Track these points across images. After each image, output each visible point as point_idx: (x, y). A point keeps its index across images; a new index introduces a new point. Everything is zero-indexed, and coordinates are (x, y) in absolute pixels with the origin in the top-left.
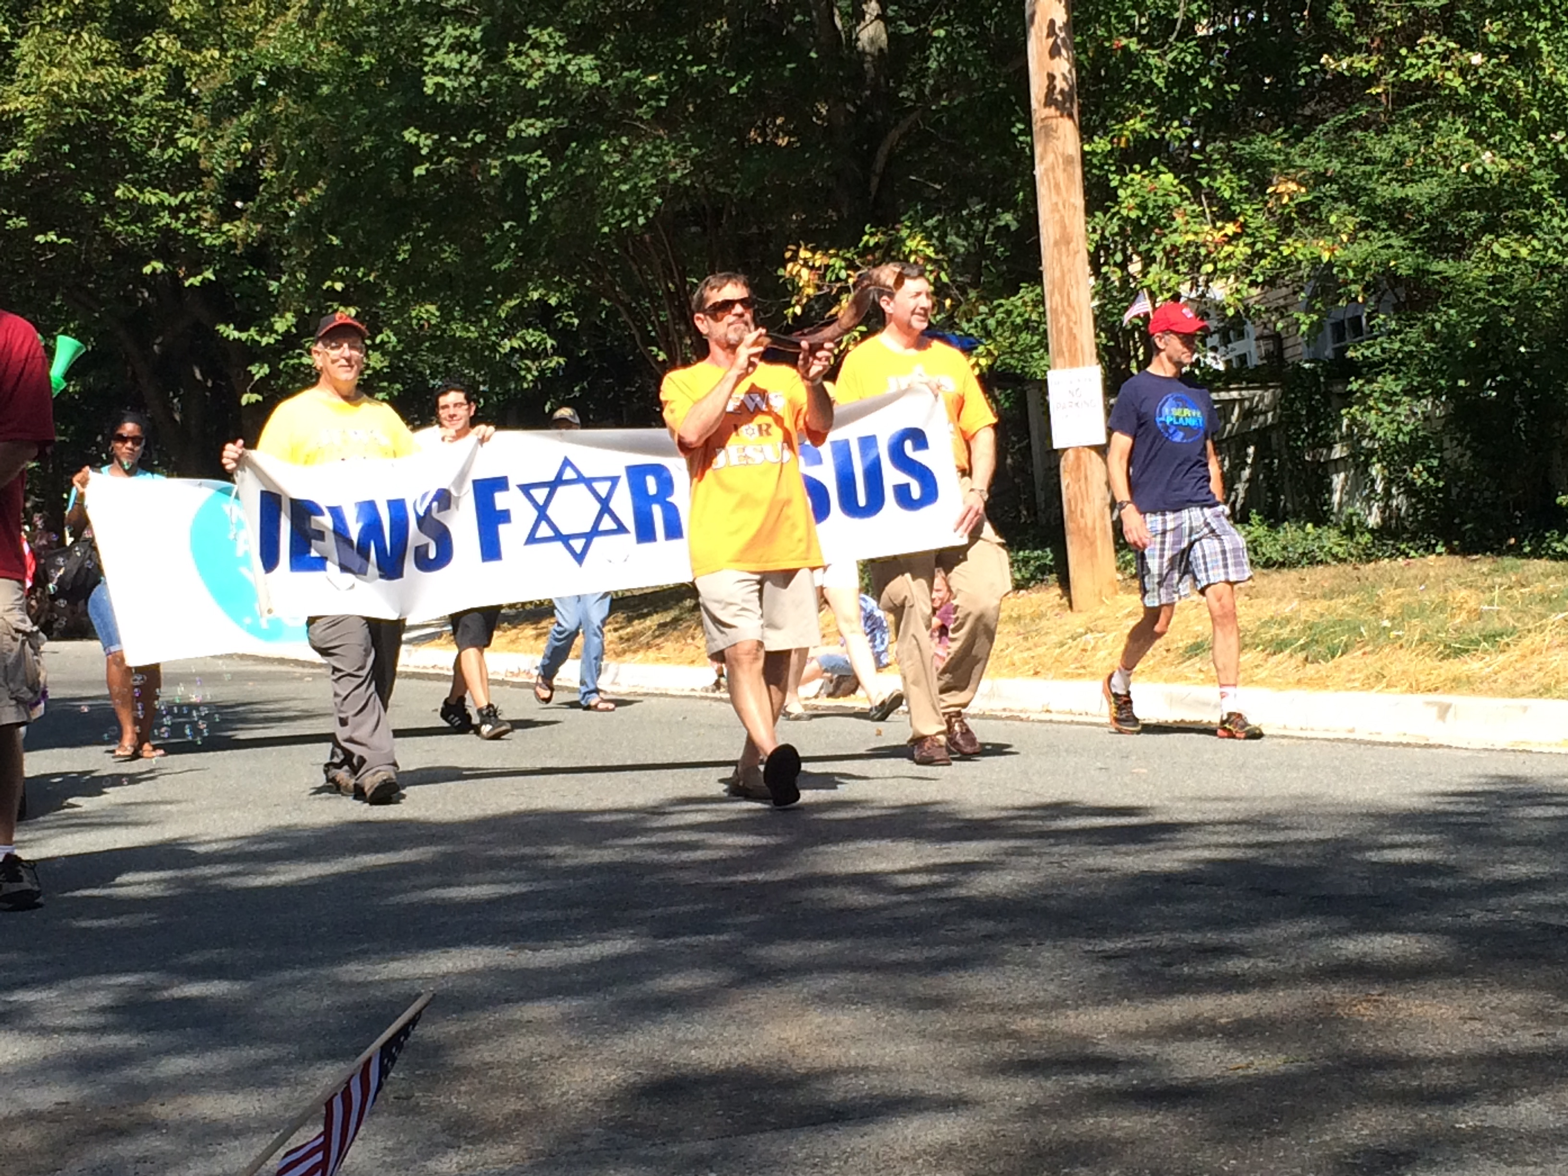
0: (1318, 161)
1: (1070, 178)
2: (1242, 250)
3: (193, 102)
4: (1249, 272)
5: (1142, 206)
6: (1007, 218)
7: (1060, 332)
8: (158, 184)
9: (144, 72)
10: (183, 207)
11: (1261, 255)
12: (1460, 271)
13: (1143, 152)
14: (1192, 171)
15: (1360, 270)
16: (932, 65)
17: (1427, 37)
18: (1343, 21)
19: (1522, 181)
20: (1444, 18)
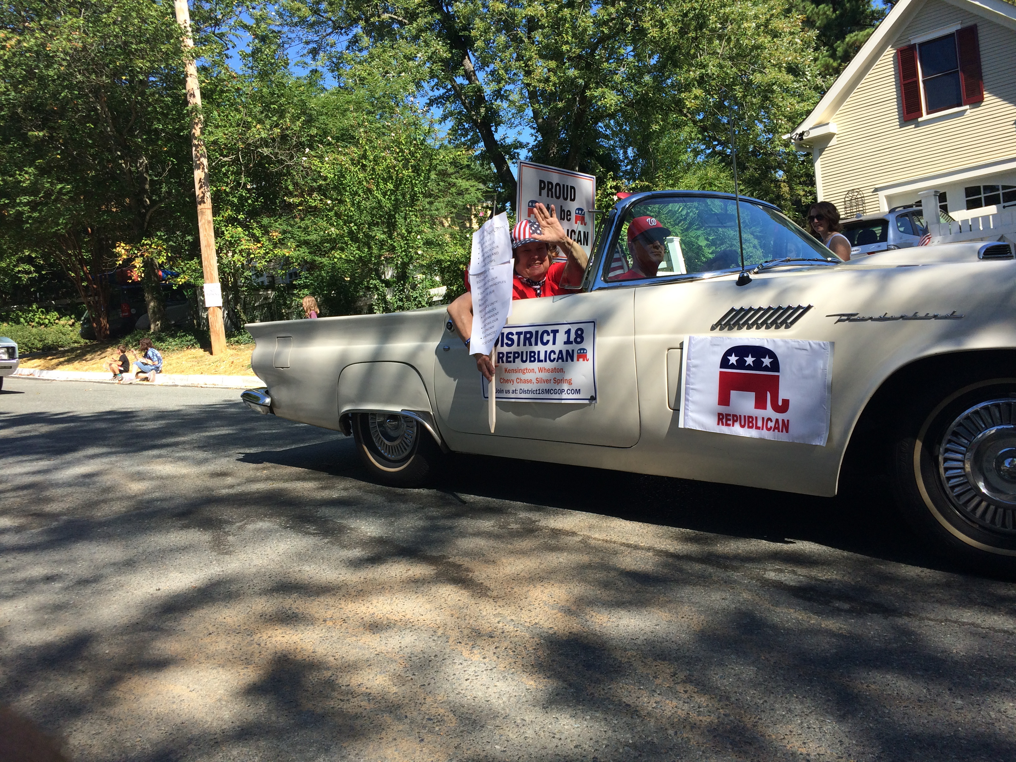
0: (285, 227)
1: (210, 227)
2: (262, 251)
4: (264, 258)
5: (232, 237)
6: (190, 238)
7: (207, 272)
11: (268, 253)
12: (325, 260)
13: (232, 221)
14: (246, 227)
15: (297, 259)
16: (163, 190)
17: (315, 194)
18: (291, 188)
19: (342, 236)
20: (319, 189)
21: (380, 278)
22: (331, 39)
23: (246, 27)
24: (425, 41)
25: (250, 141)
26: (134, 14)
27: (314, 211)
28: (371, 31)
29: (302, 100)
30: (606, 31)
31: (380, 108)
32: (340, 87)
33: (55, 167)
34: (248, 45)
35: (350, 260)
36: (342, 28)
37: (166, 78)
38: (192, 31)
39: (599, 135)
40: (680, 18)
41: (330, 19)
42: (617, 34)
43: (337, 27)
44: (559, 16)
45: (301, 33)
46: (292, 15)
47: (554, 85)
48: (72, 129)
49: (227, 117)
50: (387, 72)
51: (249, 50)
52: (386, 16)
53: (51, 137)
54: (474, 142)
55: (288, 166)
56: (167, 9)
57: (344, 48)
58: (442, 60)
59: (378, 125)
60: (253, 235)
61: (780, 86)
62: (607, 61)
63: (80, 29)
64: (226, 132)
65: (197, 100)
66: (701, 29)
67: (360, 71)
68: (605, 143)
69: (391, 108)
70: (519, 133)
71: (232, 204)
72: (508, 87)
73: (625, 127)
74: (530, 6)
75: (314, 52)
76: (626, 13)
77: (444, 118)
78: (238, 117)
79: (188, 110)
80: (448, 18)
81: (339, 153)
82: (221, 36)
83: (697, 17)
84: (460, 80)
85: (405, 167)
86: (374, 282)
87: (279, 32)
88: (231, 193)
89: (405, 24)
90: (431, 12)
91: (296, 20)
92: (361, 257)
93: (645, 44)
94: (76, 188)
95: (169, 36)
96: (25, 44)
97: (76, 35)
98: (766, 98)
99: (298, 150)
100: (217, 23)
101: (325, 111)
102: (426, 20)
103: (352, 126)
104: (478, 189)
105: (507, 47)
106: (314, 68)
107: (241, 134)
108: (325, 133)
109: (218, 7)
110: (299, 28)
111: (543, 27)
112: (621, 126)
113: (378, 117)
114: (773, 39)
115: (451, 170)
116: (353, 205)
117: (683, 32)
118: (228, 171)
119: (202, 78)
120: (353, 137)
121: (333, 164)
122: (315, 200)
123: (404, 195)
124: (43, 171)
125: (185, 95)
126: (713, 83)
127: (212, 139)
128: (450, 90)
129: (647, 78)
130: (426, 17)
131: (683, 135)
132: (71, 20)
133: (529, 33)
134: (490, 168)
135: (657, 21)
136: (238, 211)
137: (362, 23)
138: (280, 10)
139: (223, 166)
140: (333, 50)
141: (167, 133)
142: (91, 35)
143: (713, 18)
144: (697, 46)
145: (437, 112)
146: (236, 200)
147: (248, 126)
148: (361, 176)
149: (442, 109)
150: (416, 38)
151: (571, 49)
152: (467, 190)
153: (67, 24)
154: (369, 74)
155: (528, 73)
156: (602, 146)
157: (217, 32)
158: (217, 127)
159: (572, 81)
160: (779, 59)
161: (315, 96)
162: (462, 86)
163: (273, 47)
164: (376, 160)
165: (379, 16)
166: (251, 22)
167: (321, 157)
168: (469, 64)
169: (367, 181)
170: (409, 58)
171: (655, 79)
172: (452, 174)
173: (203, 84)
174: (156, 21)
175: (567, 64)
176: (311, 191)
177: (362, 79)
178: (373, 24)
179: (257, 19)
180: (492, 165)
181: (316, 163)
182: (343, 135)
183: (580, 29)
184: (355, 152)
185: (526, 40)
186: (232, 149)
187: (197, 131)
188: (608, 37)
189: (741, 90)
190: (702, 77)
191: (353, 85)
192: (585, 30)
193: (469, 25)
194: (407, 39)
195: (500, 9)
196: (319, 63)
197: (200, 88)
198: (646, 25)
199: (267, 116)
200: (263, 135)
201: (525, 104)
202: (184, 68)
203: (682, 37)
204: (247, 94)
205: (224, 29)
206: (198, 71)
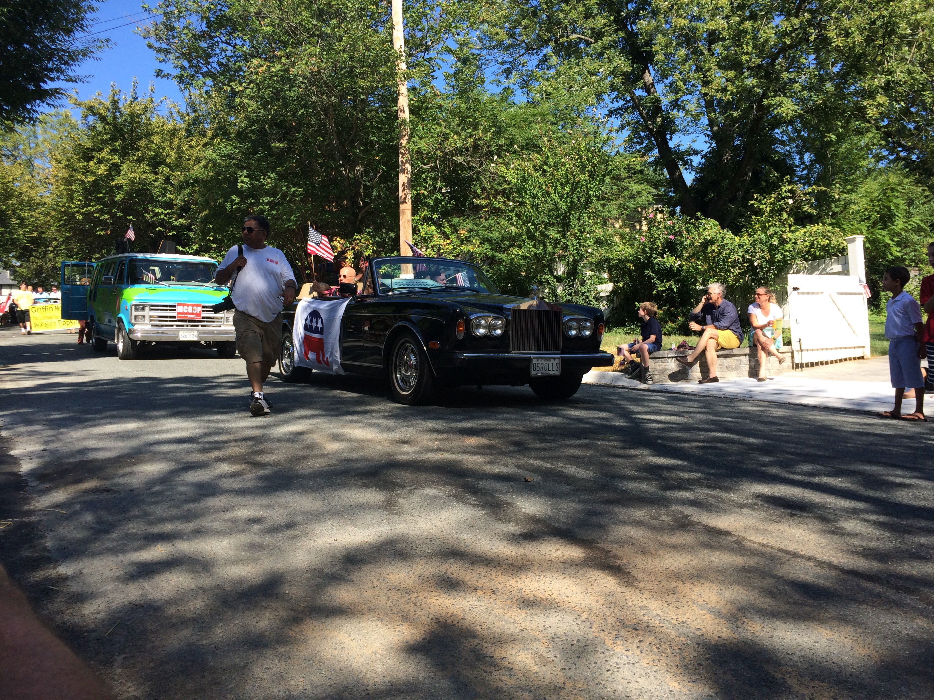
0: (471, 226)
1: (409, 225)
2: (451, 247)
3: (172, 185)
4: (452, 253)
5: (426, 234)
6: (392, 235)
8: (161, 207)
9: (159, 176)
10: (168, 214)
11: (455, 249)
12: (504, 256)
13: (427, 220)
14: (439, 226)
15: (480, 255)
16: (374, 193)
17: (499, 197)
18: (479, 191)
19: (521, 235)
20: (503, 193)
21: (552, 273)
22: (523, 59)
23: (450, 51)
24: (608, 58)
25: (447, 150)
26: (360, 43)
27: (497, 212)
28: (560, 51)
29: (494, 114)
30: (788, 43)
31: (562, 119)
32: (528, 102)
33: (291, 173)
34: (452, 67)
35: (527, 257)
36: (533, 50)
37: (382, 98)
38: (406, 56)
39: (774, 141)
40: (867, 27)
41: (524, 42)
42: (800, 43)
43: (529, 49)
44: (741, 28)
45: (497, 55)
46: (491, 40)
47: (732, 94)
48: (306, 142)
49: (430, 130)
50: (571, 87)
51: (452, 71)
52: (574, 37)
53: (289, 148)
54: (649, 149)
55: (478, 173)
56: (387, 37)
57: (534, 66)
58: (624, 74)
59: (560, 135)
60: (444, 233)
62: (787, 70)
63: (317, 56)
64: (428, 143)
65: (406, 115)
66: (890, 36)
67: (546, 85)
68: (780, 149)
69: (572, 119)
70: (694, 141)
71: (429, 206)
72: (685, 98)
73: (802, 133)
74: (712, 20)
75: (508, 72)
76: (810, 23)
77: (622, 127)
78: (439, 129)
79: (398, 124)
80: (632, 36)
81: (523, 160)
82: (430, 59)
83: (885, 25)
84: (639, 92)
85: (582, 171)
86: (547, 277)
87: (479, 55)
88: (428, 196)
89: (591, 43)
90: (616, 31)
91: (493, 44)
92: (536, 254)
93: (828, 52)
94: (306, 191)
95: (387, 60)
96: (273, 70)
97: (313, 61)
99: (488, 158)
100: (427, 49)
101: (513, 123)
102: (610, 38)
103: (537, 136)
104: (649, 193)
105: (686, 60)
106: (506, 85)
107: (440, 144)
108: (512, 143)
109: (428, 35)
110: (496, 51)
111: (724, 39)
112: (799, 132)
113: (560, 127)
115: (624, 175)
116: (532, 206)
117: (869, 40)
118: (427, 177)
119: (411, 96)
120: (536, 146)
121: (518, 169)
122: (499, 202)
123: (579, 198)
124: (281, 177)
125: (396, 112)
126: (900, 89)
127: (416, 148)
128: (629, 102)
129: (829, 86)
130: (610, 36)
131: (865, 140)
132: (310, 49)
133: (709, 46)
134: (662, 174)
135: (842, 30)
136: (433, 212)
137: (552, 44)
138: (481, 36)
139: (424, 173)
140: (525, 68)
141: (380, 145)
142: (325, 61)
143: (903, 25)
144: (884, 53)
145: (615, 122)
146: (432, 203)
147: (446, 137)
149: (620, 120)
150: (600, 55)
151: (751, 59)
152: (639, 193)
153: (307, 52)
154: (555, 89)
155: (706, 83)
156: (777, 152)
157: (426, 56)
158: (421, 138)
159: (749, 90)
161: (506, 110)
162: (641, 98)
163: (473, 68)
164: (556, 166)
165: (568, 37)
166: (455, 47)
167: (507, 165)
168: (648, 78)
169: (546, 185)
170: (592, 73)
171: (837, 86)
172: (625, 179)
173: (412, 102)
175: (746, 74)
176: (497, 193)
177: (548, 94)
178: (562, 44)
179: (460, 44)
180: (665, 171)
181: (503, 169)
182: (527, 144)
183: (762, 40)
185: (706, 53)
186: (431, 158)
187: (404, 142)
188: (791, 47)
189: (931, 95)
190: (888, 83)
191: (539, 99)
192: (767, 41)
193: (651, 40)
194: (592, 56)
195: (682, 24)
196: (511, 81)
197: (409, 105)
198: (831, 34)
199: (463, 129)
200: (459, 145)
201: (701, 113)
202: (397, 88)
203: (868, 45)
204: (448, 110)
205: (432, 54)
206: (408, 90)
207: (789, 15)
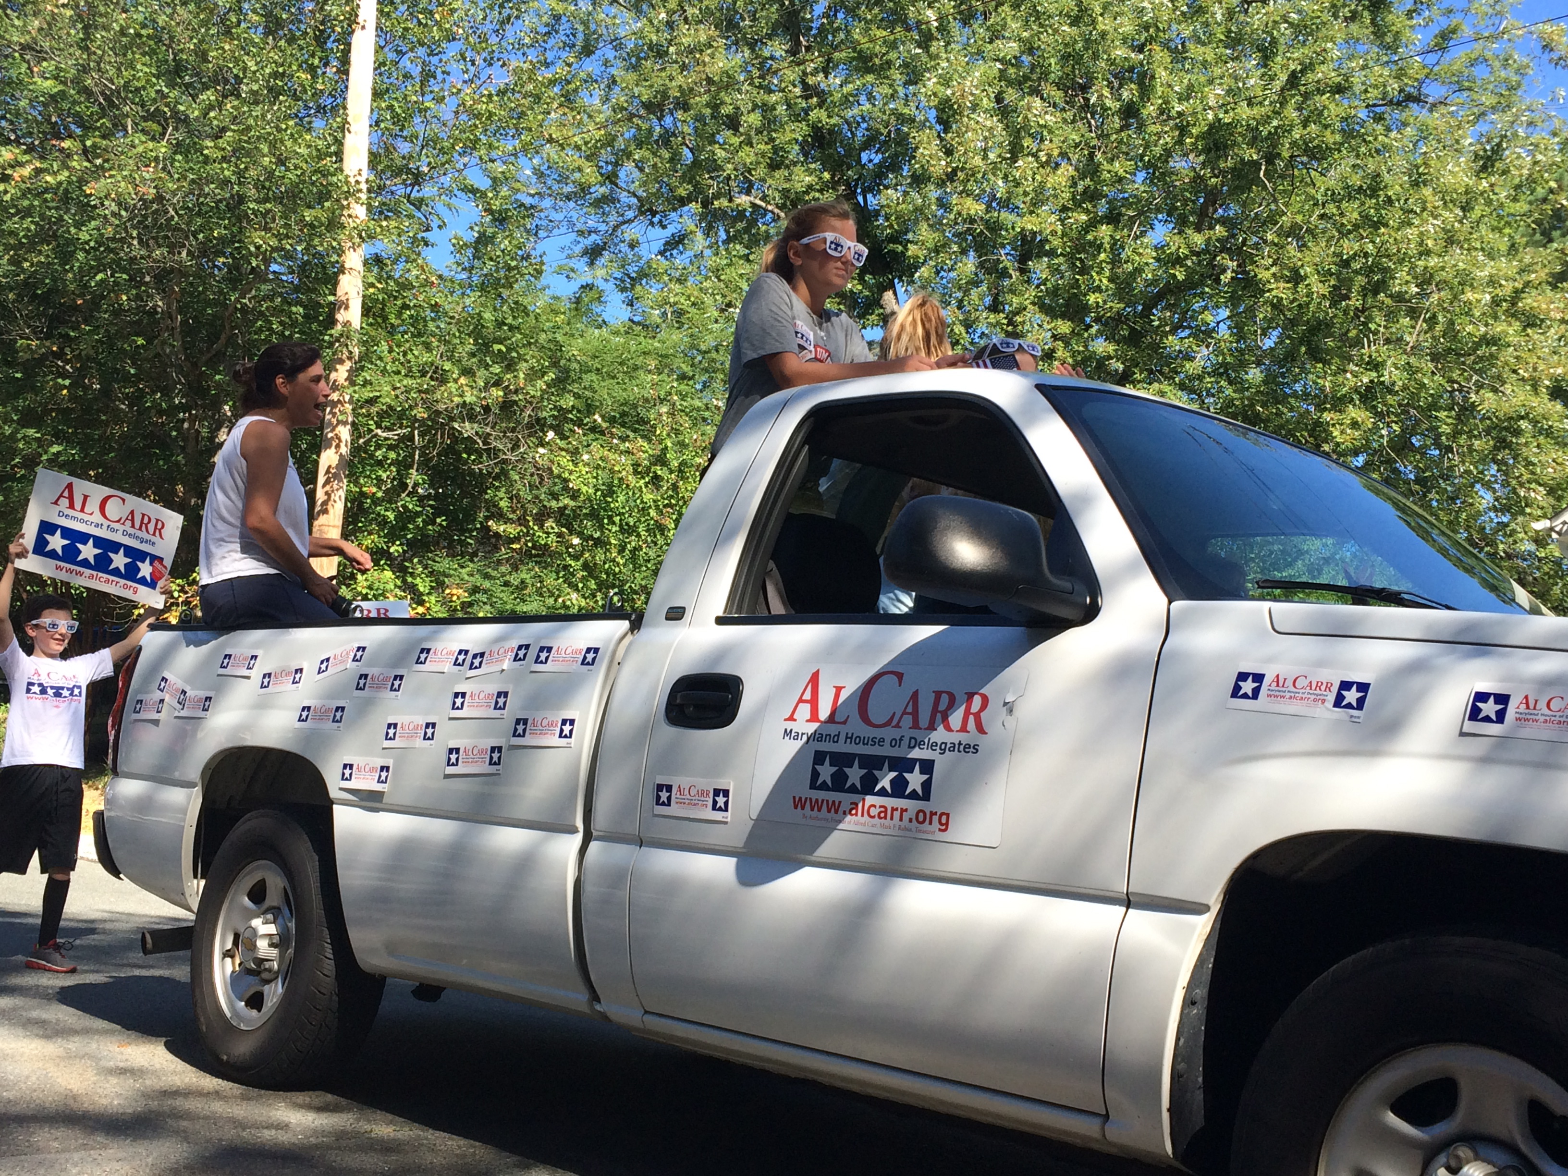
0: (478, 580)
5: (370, 588)
17: (549, 523)
18: (502, 504)
20: (561, 515)
22: (632, 231)
23: (471, 192)
25: (441, 407)
26: (265, 148)
27: (541, 555)
29: (554, 341)
30: (1180, 277)
31: (706, 370)
32: (633, 321)
34: (472, 228)
36: (654, 213)
37: (302, 270)
38: (369, 191)
41: (635, 194)
43: (645, 211)
44: (1089, 237)
45: (573, 213)
46: (563, 179)
48: (102, 344)
49: (405, 354)
50: (730, 305)
51: (471, 237)
55: (505, 461)
56: (329, 146)
57: (655, 250)
59: (697, 403)
60: (411, 589)
61: (1535, 422)
62: (1175, 332)
63: (157, 163)
64: (398, 385)
65: (353, 318)
66: (1376, 293)
67: (676, 294)
71: (383, 523)
74: (1031, 212)
75: (593, 254)
76: (1224, 246)
78: (426, 357)
79: (331, 336)
80: (867, 217)
81: (612, 448)
82: (421, 204)
83: (1369, 271)
87: (534, 207)
88: (382, 500)
91: (567, 189)
93: (1255, 307)
95: (323, 196)
96: (49, 178)
97: (148, 173)
98: (1502, 444)
99: (533, 435)
100: (418, 180)
101: (596, 364)
103: (647, 400)
105: (975, 283)
106: (588, 279)
107: (426, 392)
108: (590, 409)
109: (424, 151)
110: (572, 204)
111: (1052, 254)
113: (699, 387)
114: (1524, 330)
116: (621, 551)
117: (1338, 296)
118: (386, 457)
119: (371, 280)
120: (644, 421)
121: (597, 468)
122: (547, 535)
125: (332, 305)
126: (1392, 400)
127: (367, 394)
129: (1254, 375)
132: (142, 144)
133: (1023, 262)
135: (1287, 268)
136: (392, 537)
137: (695, 207)
138: (542, 168)
139: (378, 447)
140: (632, 250)
142: (176, 176)
143: (1402, 274)
144: (1365, 324)
146: (391, 516)
147: (441, 378)
148: (648, 497)
151: (1104, 301)
153: (135, 151)
154: (694, 304)
157: (414, 195)
158: (382, 373)
159: (1099, 362)
160: (1535, 369)
161: (583, 335)
164: (682, 471)
165: (731, 199)
167: (575, 453)
169: (657, 509)
171: (1270, 376)
173: (372, 290)
174: (304, 166)
175: (1093, 330)
176: (544, 515)
177: (680, 313)
178: (718, 211)
179: (495, 180)
181: (564, 462)
182: (623, 414)
183: (1129, 267)
184: (644, 450)
185: (1015, 275)
186: (402, 418)
187: (340, 376)
188: (1183, 287)
189: (1449, 421)
190: (1370, 387)
191: (659, 321)
192: (1138, 271)
193: (907, 232)
195: (972, 212)
196: (600, 272)
197: (364, 296)
198: (1264, 274)
199: (482, 364)
200: (469, 398)
202: (340, 256)
203: (1334, 304)
204: (452, 318)
205: (428, 190)
206: (366, 263)
207: (1182, 223)
